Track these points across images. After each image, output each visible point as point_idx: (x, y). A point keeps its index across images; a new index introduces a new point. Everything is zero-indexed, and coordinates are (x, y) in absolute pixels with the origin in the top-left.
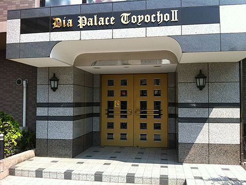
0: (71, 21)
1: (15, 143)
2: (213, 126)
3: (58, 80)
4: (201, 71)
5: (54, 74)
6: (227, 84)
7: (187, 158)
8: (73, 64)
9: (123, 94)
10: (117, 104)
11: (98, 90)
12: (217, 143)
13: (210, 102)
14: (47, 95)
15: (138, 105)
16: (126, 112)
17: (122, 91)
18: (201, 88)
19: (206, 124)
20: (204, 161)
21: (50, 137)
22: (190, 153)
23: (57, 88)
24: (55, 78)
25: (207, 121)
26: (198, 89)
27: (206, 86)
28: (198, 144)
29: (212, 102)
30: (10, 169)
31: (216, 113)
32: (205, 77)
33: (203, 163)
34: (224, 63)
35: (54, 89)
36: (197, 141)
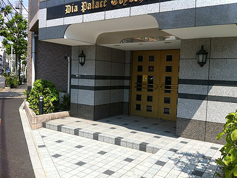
0: (76, 6)
1: (51, 104)
2: (211, 103)
3: (85, 57)
4: (202, 47)
5: (83, 52)
6: (229, 60)
7: (184, 133)
8: (95, 43)
9: (151, 69)
10: (145, 79)
11: (129, 65)
12: (215, 121)
13: (210, 79)
14: (77, 68)
15: (164, 81)
16: (152, 86)
17: (149, 67)
18: (202, 64)
19: (205, 102)
20: (200, 138)
21: (80, 103)
22: (187, 128)
23: (84, 63)
24: (82, 55)
25: (206, 98)
26: (198, 66)
27: (207, 63)
28: (195, 121)
29: (212, 79)
30: (43, 123)
31: (215, 91)
32: (207, 54)
33: (199, 140)
34: (227, 37)
35: (82, 64)
36: (195, 118)
